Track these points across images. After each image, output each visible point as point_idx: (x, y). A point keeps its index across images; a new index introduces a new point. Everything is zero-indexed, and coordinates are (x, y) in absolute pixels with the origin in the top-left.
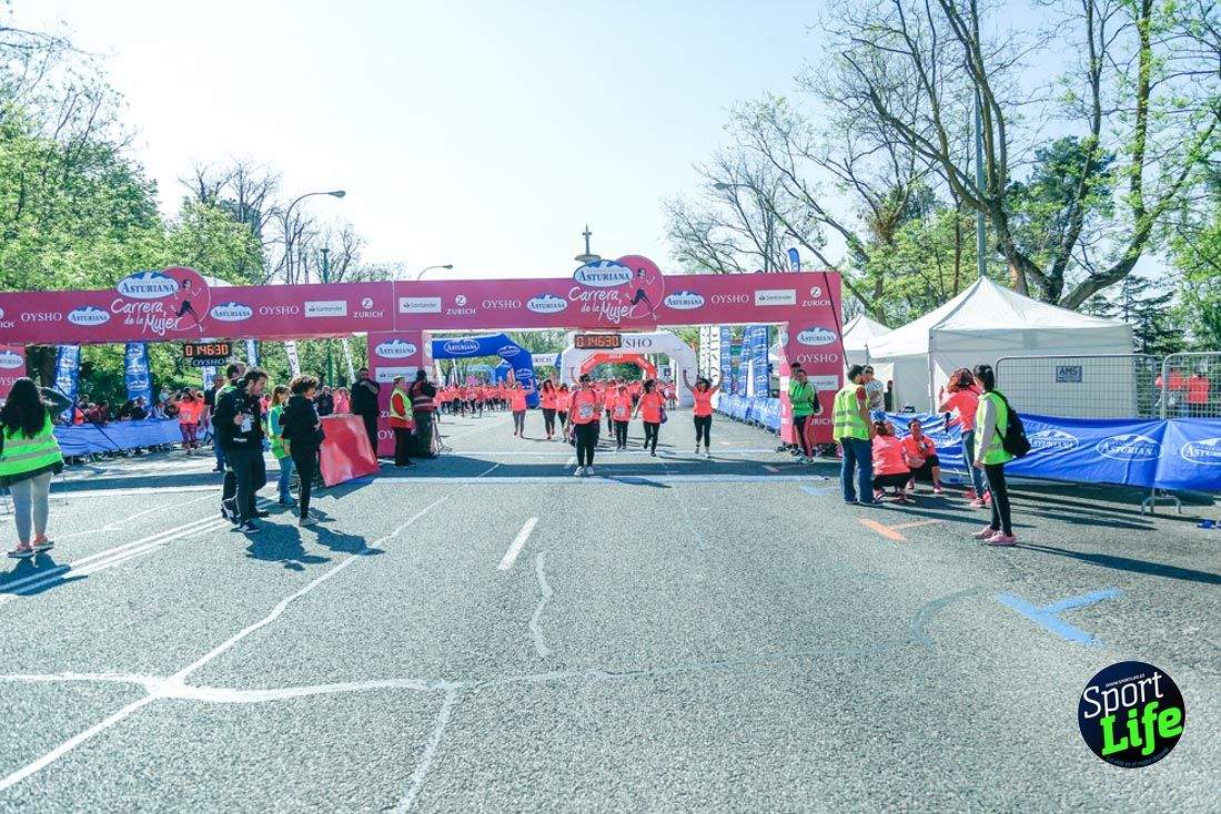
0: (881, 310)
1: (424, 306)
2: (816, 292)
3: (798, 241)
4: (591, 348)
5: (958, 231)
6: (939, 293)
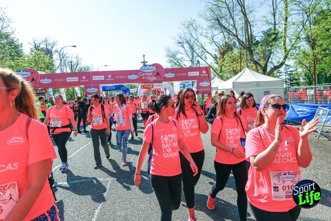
0: (222, 76)
1: (100, 78)
2: (204, 72)
3: (200, 58)
4: (145, 88)
5: (241, 55)
6: (236, 71)
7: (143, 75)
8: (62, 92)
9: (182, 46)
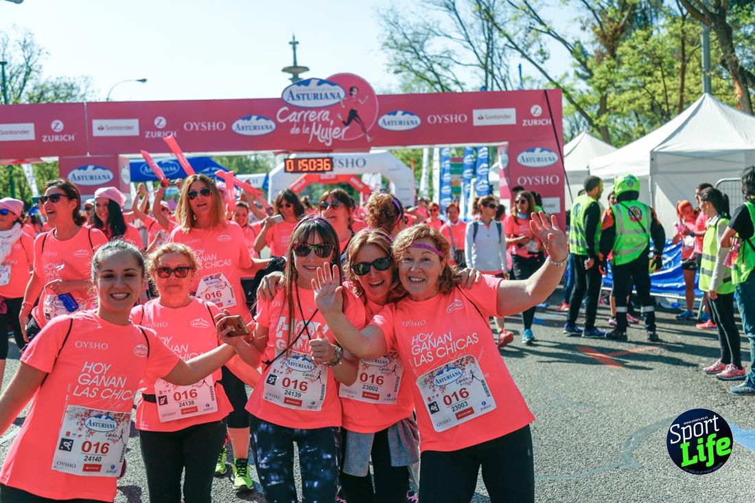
0: (606, 128)
1: (121, 128)
2: (537, 110)
3: (520, 54)
4: (301, 172)
5: (683, 44)
6: (666, 109)
7: (293, 117)
9: (447, 6)
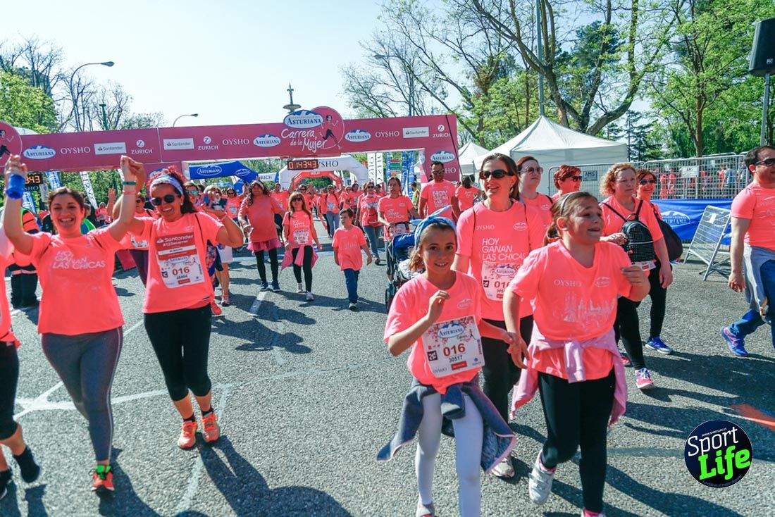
0: (483, 139)
1: (182, 144)
2: (442, 128)
3: (429, 94)
5: (528, 86)
6: (517, 126)
7: (291, 135)
8: (84, 182)
9: (385, 65)
